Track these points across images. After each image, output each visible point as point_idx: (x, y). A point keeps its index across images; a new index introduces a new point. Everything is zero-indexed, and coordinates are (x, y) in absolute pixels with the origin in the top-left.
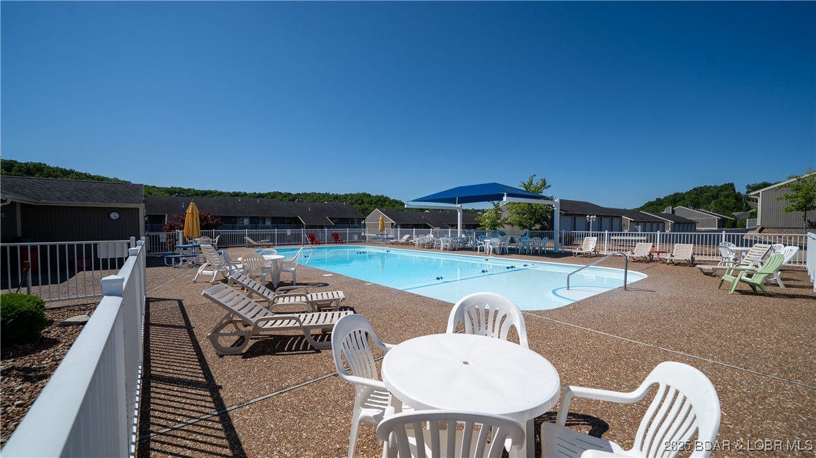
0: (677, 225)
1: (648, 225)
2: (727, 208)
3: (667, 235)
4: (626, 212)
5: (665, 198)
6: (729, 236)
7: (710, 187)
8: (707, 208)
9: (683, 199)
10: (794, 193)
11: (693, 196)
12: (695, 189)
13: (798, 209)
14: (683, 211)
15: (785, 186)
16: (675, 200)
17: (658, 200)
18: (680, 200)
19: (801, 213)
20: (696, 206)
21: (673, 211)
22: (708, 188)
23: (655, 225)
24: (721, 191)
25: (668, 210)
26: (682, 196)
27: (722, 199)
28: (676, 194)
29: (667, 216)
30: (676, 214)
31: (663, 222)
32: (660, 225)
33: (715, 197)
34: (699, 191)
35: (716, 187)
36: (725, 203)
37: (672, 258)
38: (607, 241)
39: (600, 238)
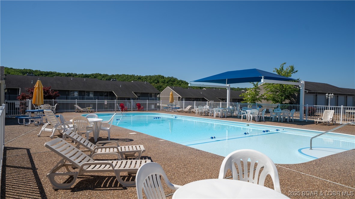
38: (343, 113)
39: (337, 111)
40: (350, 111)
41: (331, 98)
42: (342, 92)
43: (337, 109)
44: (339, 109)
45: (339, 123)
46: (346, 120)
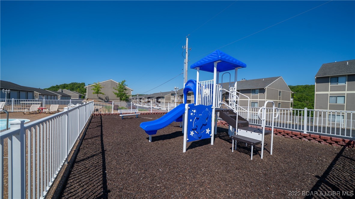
0: (63, 97)
1: (49, 97)
2: (82, 91)
3: (59, 101)
4: (38, 90)
5: (60, 85)
6: (72, 101)
7: (77, 83)
8: (76, 91)
9: (68, 86)
10: (95, 88)
11: (71, 86)
12: (72, 83)
13: (96, 93)
14: (66, 92)
15: (93, 86)
16: (64, 86)
17: (57, 86)
18: (66, 87)
19: (97, 94)
20: (72, 89)
21: (62, 91)
22: (76, 84)
23: (53, 97)
24: (81, 85)
25: (60, 90)
26: (67, 85)
27: (81, 88)
28: (65, 84)
29: (59, 93)
30: (64, 92)
31: (57, 95)
32: (55, 97)
33: (79, 87)
34: (73, 84)
35: (79, 83)
36: (82, 90)
37: (49, 111)
38: (14, 104)
39: (9, 102)
40: (24, 102)
41: (7, 93)
42: (23, 89)
43: (17, 101)
44: (10, 101)
45: (11, 111)
46: (21, 109)
